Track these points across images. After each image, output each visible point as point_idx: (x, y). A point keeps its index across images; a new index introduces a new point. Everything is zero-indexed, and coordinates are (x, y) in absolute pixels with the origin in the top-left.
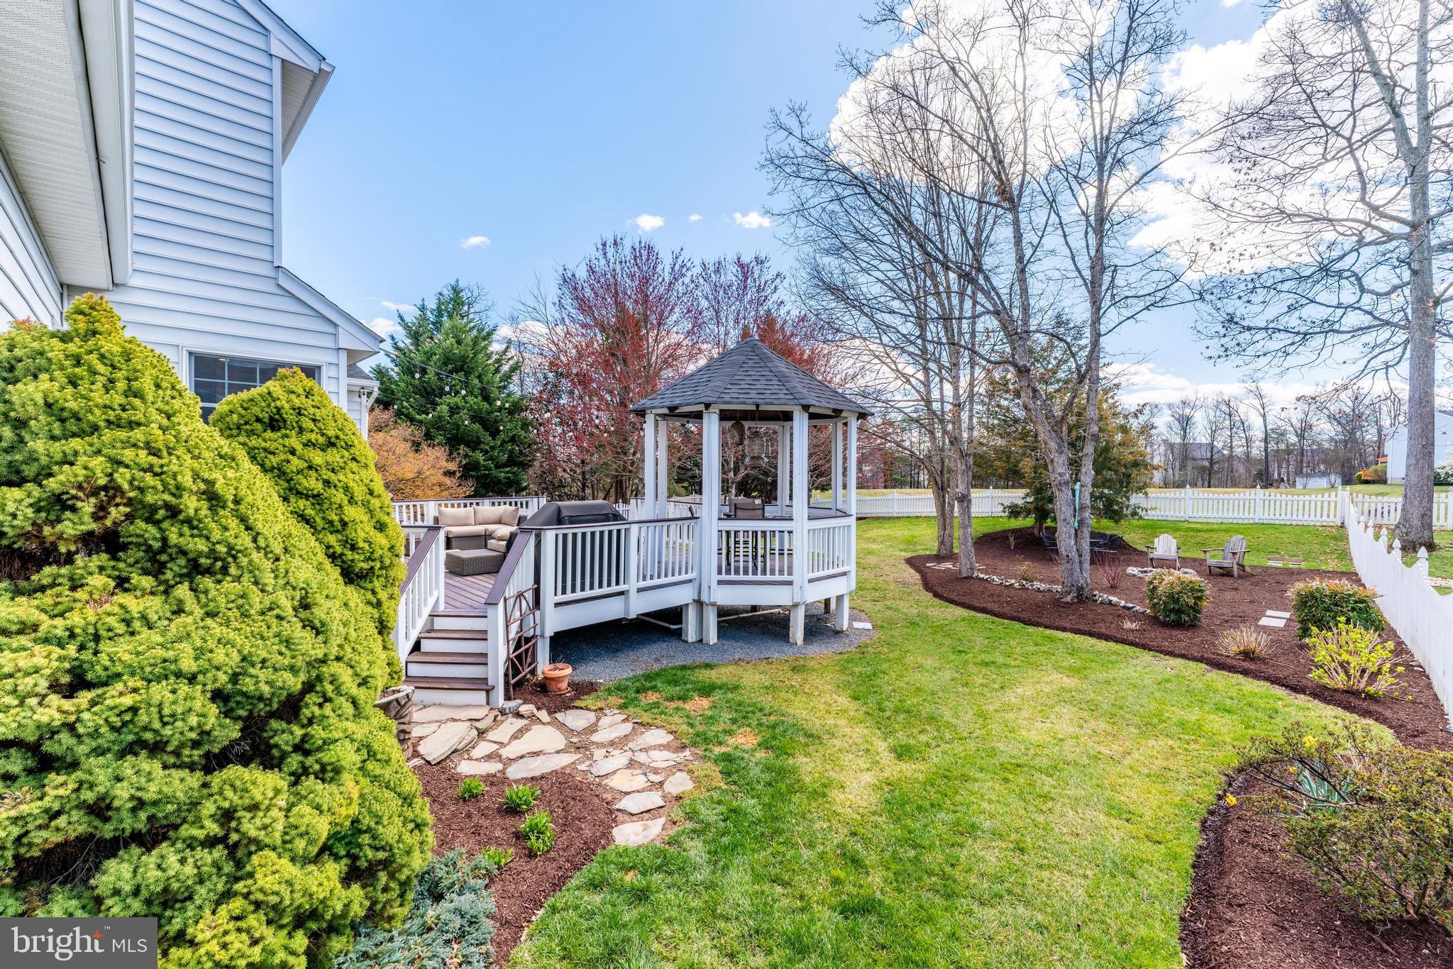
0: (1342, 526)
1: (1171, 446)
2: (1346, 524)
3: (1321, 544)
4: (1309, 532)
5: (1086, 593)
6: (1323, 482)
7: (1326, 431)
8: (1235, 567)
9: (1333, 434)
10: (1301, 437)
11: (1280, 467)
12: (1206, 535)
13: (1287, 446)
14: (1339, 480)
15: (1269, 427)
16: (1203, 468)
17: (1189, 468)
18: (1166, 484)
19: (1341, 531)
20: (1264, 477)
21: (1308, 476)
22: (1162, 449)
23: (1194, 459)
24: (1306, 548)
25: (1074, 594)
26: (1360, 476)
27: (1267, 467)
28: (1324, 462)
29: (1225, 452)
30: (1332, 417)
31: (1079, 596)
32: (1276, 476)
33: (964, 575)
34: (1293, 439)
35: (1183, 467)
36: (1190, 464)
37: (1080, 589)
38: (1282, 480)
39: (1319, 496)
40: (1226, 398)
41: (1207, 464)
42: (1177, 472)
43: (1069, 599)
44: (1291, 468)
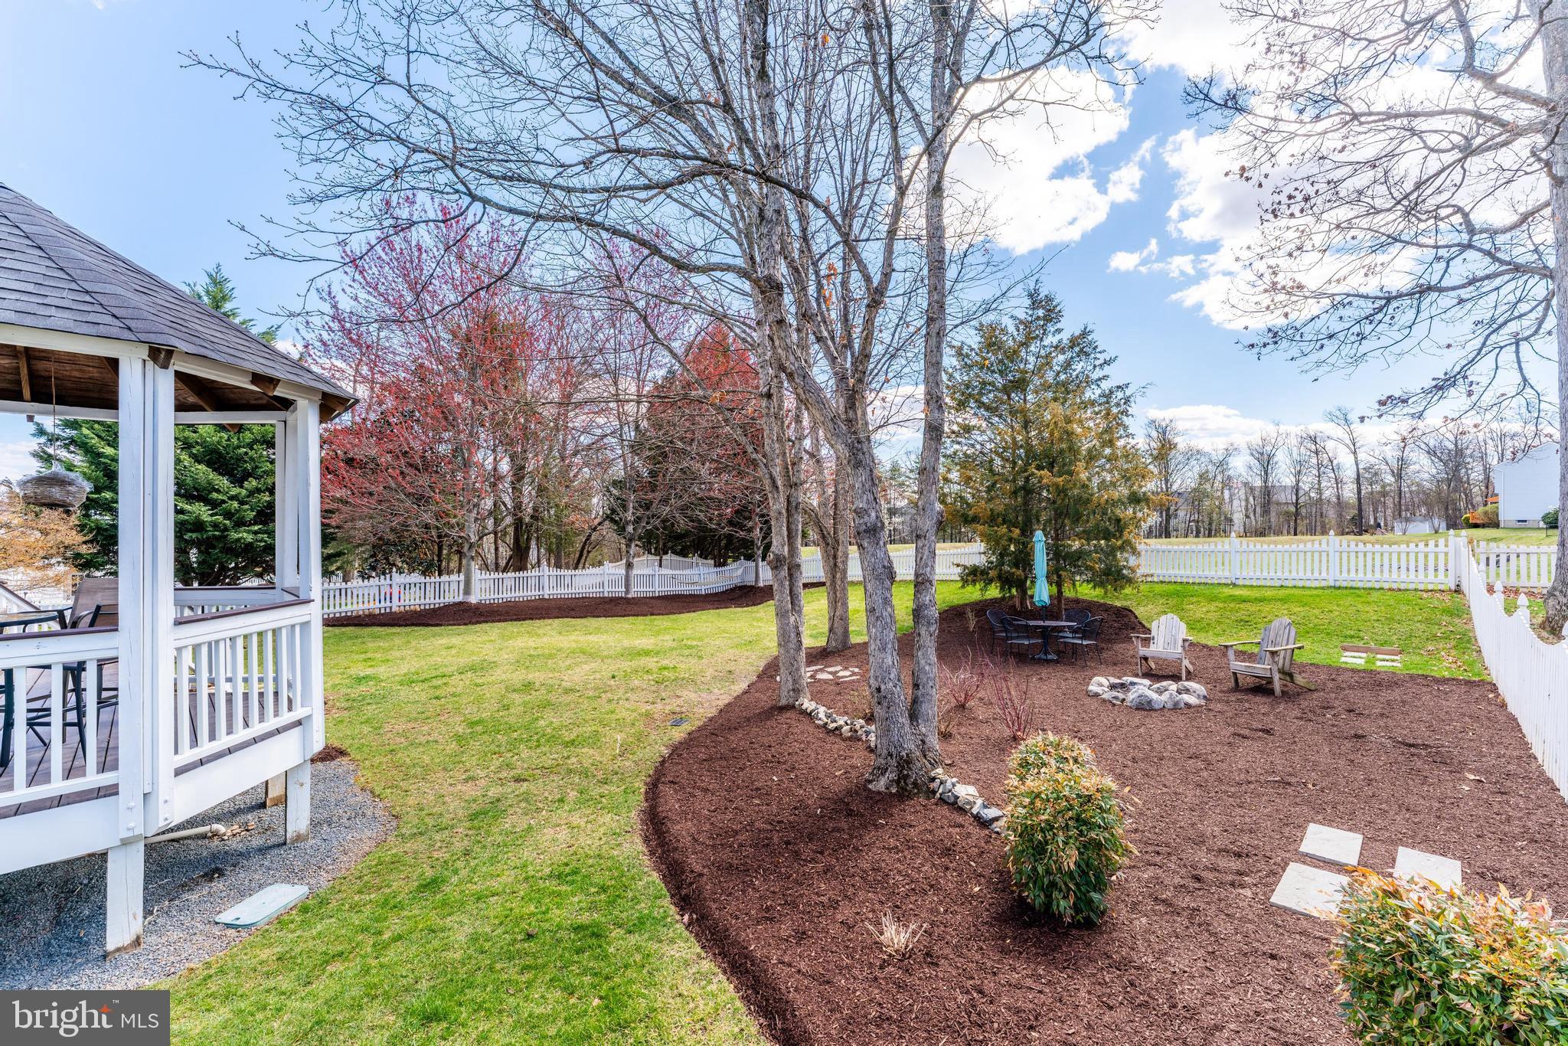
0: (1458, 590)
1: (1252, 489)
2: (1464, 587)
3: (1428, 621)
4: (1408, 602)
5: (914, 774)
6: (1425, 528)
7: (1424, 470)
8: (1277, 677)
9: (1434, 471)
10: (1399, 476)
11: (1375, 511)
12: (1252, 608)
13: (1383, 487)
14: (1444, 525)
15: (1361, 466)
16: (1287, 513)
17: (1273, 514)
18: (1247, 533)
19: (1458, 598)
20: (1358, 524)
21: (1407, 520)
22: (1242, 492)
23: (1278, 504)
24: (1404, 628)
25: (891, 775)
26: (1467, 519)
27: (1360, 510)
28: (1425, 503)
29: (1313, 495)
30: (1431, 452)
31: (901, 779)
32: (1372, 522)
33: (783, 702)
34: (1389, 479)
35: (1266, 511)
36: (1273, 509)
37: (905, 763)
38: (1379, 525)
39: (1421, 545)
40: (1312, 434)
41: (1293, 509)
42: (1260, 519)
43: (880, 785)
44: (1389, 512)
